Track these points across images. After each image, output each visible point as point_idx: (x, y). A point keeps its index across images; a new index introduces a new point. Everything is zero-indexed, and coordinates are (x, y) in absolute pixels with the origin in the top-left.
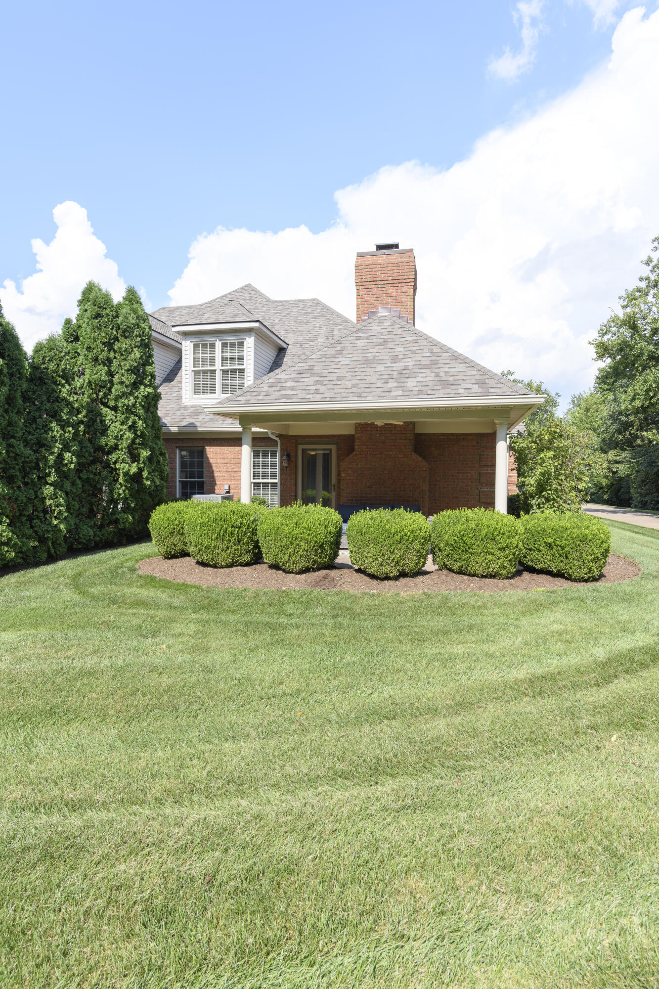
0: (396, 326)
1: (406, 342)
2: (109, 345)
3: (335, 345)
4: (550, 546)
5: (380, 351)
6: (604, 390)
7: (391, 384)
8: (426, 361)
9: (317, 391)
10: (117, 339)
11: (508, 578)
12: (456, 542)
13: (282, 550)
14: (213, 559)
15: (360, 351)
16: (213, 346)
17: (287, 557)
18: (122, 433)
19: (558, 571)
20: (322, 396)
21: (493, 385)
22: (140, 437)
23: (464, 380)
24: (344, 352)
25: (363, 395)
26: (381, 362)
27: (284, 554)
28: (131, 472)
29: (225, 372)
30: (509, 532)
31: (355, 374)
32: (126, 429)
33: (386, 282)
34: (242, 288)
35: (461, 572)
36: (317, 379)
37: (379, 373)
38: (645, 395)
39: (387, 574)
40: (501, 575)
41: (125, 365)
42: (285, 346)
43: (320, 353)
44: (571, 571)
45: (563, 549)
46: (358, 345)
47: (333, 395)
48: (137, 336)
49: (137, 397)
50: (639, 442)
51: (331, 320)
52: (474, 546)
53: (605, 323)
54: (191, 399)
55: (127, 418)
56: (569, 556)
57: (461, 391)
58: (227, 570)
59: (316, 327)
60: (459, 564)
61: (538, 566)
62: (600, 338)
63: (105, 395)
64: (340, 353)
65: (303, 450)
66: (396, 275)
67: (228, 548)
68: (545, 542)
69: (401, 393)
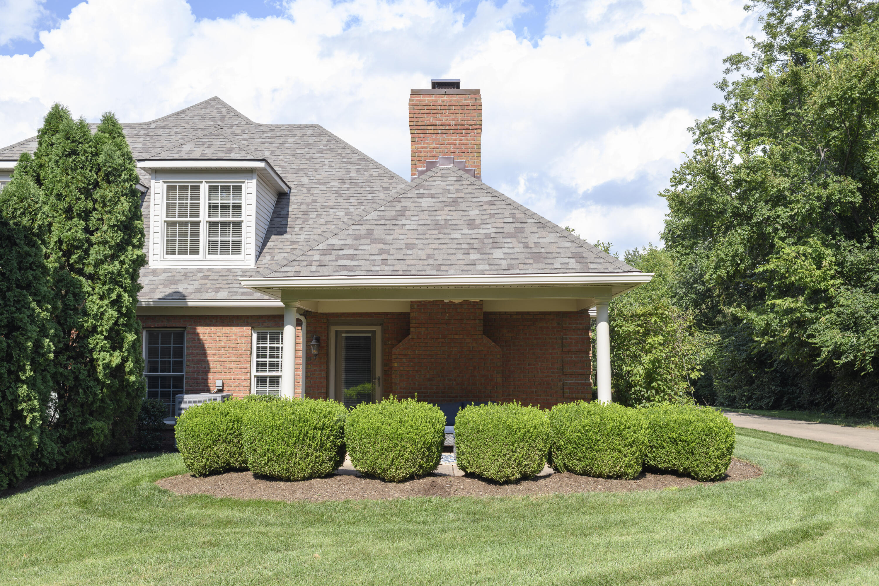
0: (464, 183)
1: (481, 204)
2: (87, 193)
3: (393, 204)
4: (674, 441)
5: (451, 213)
6: (682, 255)
7: (474, 255)
8: (509, 229)
9: (384, 262)
10: (96, 185)
11: (635, 478)
12: (579, 438)
13: (383, 454)
14: (287, 470)
15: (426, 213)
16: (196, 189)
17: (389, 462)
18: (102, 310)
19: (684, 469)
20: (392, 268)
21: (592, 260)
22: (125, 315)
23: (558, 253)
24: (407, 213)
25: (443, 268)
26: (455, 228)
27: (386, 458)
28: (114, 364)
29: (213, 224)
30: (635, 426)
31: (426, 242)
32: (107, 305)
33: (447, 127)
34: (206, 102)
35: (585, 473)
36: (381, 246)
37: (456, 241)
38: (731, 261)
39: (508, 477)
40: (627, 474)
41: (109, 219)
42: (286, 189)
43: (376, 213)
44: (697, 469)
45: (688, 445)
46: (423, 204)
47: (406, 268)
48: (124, 181)
49: (123, 262)
50: (719, 318)
51: (344, 157)
52: (600, 443)
53: (679, 170)
54: (161, 261)
55: (111, 291)
56: (695, 452)
57: (557, 266)
58: (306, 483)
59: (324, 165)
60: (583, 464)
61: (662, 466)
62: (673, 189)
63: (81, 259)
64: (402, 213)
65: (337, 332)
66: (460, 119)
67: (308, 455)
68: (669, 438)
69: (487, 267)
